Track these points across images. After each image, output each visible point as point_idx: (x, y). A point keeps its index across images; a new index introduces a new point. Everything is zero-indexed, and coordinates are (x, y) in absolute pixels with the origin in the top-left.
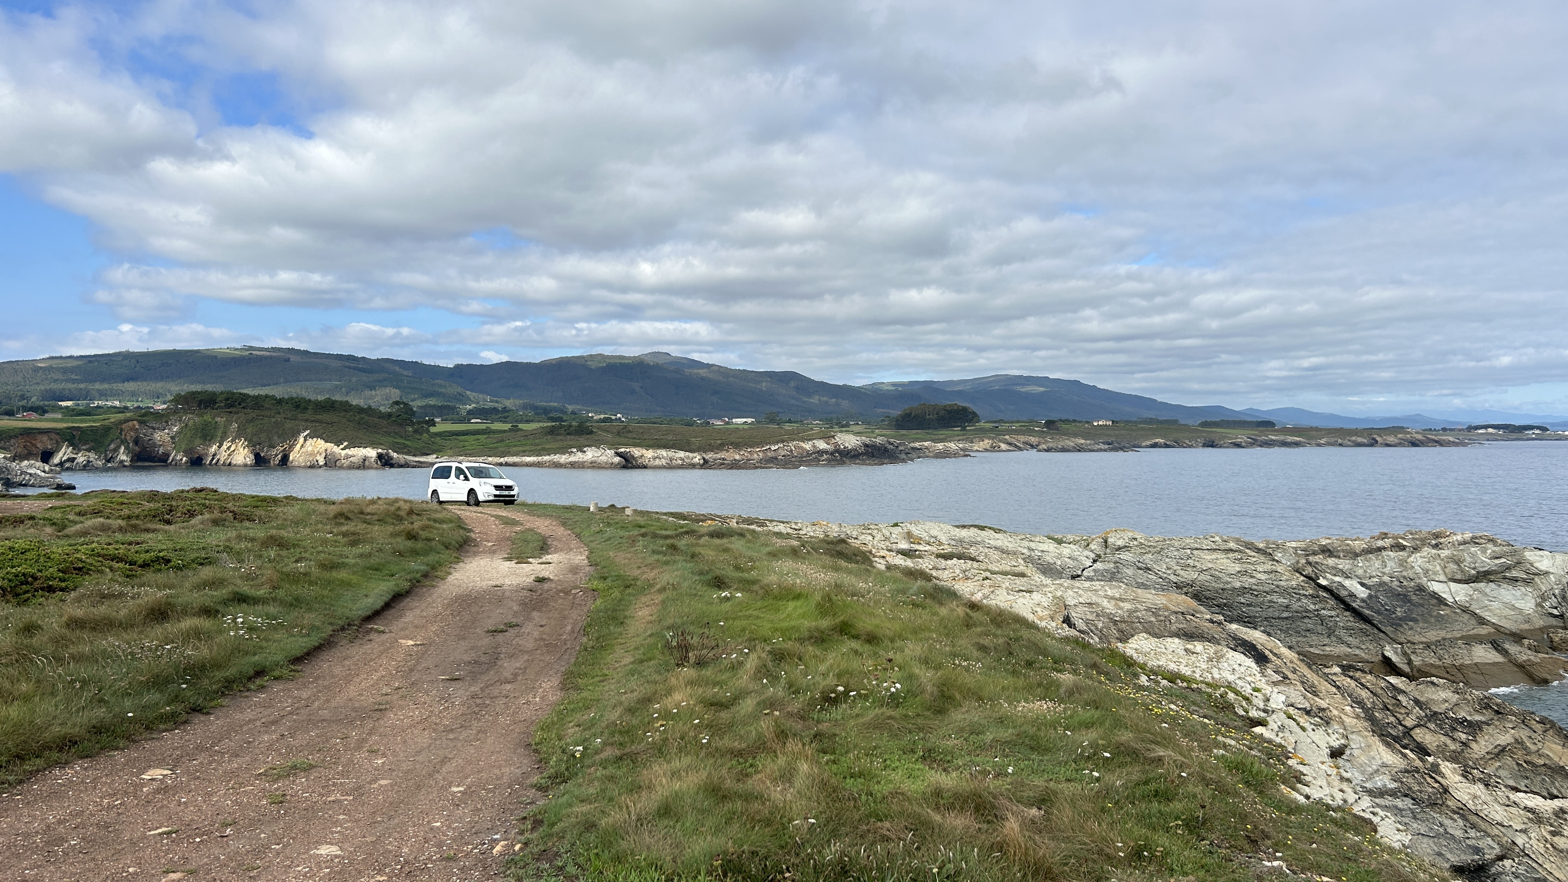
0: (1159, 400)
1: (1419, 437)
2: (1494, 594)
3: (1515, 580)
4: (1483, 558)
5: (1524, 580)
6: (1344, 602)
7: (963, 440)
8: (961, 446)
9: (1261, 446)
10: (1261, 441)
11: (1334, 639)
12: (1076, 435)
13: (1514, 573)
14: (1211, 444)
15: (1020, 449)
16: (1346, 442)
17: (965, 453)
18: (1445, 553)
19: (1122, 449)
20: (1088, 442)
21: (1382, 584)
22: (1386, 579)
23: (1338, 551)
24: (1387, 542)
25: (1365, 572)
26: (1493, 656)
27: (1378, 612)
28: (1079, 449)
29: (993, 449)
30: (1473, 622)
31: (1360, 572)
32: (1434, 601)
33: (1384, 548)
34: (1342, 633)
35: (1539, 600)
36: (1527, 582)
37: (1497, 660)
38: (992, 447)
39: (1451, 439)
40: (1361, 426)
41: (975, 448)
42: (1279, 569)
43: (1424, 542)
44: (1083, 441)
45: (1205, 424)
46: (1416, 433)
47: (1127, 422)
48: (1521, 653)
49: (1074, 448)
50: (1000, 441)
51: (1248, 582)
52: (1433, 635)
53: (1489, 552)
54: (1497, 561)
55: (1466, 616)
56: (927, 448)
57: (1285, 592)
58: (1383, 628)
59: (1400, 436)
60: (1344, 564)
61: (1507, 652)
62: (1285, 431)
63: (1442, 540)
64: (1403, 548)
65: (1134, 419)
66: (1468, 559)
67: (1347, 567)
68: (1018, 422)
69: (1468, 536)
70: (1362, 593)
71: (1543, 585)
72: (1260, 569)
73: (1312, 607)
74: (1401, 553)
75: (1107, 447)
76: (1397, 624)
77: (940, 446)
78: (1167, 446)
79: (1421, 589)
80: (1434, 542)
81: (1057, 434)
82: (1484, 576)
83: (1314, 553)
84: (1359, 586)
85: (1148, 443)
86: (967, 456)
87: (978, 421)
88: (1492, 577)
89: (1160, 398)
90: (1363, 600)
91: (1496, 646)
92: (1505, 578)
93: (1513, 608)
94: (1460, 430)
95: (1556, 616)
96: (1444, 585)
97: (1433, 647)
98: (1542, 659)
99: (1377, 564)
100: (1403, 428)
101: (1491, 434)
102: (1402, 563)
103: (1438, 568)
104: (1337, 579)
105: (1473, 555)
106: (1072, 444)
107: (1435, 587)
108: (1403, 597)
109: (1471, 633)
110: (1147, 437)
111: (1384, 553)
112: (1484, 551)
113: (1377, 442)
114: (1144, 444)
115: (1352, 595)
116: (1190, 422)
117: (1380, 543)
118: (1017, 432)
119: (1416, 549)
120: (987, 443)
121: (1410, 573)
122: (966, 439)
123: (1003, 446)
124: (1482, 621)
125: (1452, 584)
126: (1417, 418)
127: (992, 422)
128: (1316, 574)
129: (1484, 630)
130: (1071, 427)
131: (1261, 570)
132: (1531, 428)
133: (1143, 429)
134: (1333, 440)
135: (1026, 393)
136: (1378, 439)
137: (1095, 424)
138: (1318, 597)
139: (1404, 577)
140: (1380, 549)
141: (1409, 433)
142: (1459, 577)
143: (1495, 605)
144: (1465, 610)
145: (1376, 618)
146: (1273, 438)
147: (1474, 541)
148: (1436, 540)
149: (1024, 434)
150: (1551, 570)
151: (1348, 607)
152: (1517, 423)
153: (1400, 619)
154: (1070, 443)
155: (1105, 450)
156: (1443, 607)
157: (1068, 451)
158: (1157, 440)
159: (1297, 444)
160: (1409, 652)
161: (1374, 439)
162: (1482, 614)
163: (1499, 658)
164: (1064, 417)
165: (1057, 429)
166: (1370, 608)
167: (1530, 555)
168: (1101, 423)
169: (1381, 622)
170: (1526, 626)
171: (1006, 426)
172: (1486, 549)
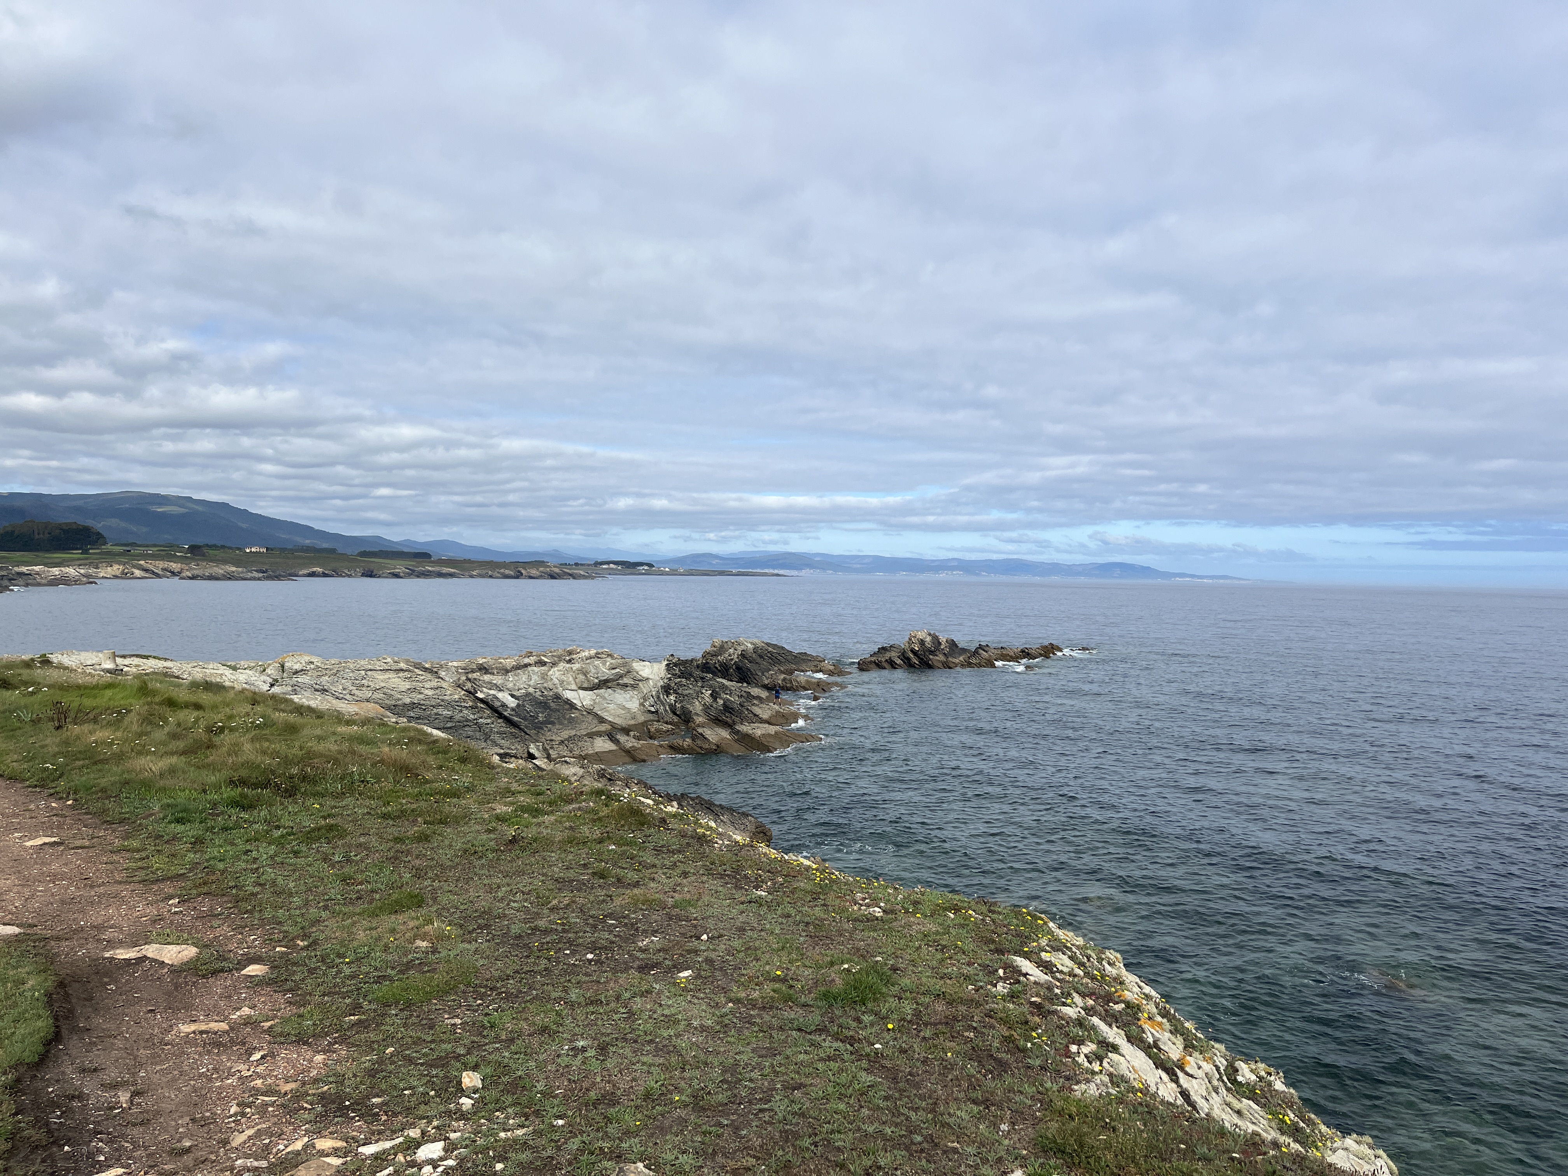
0: (316, 528)
1: (557, 570)
2: (611, 698)
3: (626, 686)
4: (604, 670)
5: (632, 686)
6: (496, 710)
7: (85, 565)
8: (82, 571)
9: (418, 577)
10: (418, 572)
11: (489, 742)
12: (225, 562)
13: (625, 680)
14: (370, 574)
15: (158, 576)
16: (496, 574)
17: (90, 580)
18: (576, 666)
19: (278, 578)
20: (240, 569)
21: (528, 694)
22: (531, 690)
23: (492, 669)
24: (532, 660)
25: (515, 685)
26: (609, 746)
27: (525, 719)
28: (230, 577)
29: (124, 576)
30: (595, 721)
31: (510, 685)
32: (567, 707)
33: (530, 665)
34: (496, 737)
35: (642, 701)
36: (634, 687)
37: (612, 748)
38: (123, 573)
39: (582, 573)
40: (508, 560)
41: (101, 575)
42: (444, 685)
43: (560, 658)
44: (234, 569)
45: (364, 554)
46: (555, 567)
47: (283, 550)
48: (629, 742)
49: (224, 575)
50: (134, 567)
51: (416, 698)
52: (565, 734)
53: (608, 664)
54: (614, 671)
55: (591, 717)
56: (38, 574)
57: (449, 705)
58: (528, 731)
59: (541, 569)
60: (498, 680)
61: (618, 741)
62: (441, 562)
63: (574, 656)
64: (544, 664)
65: (291, 547)
66: (593, 671)
67: (500, 682)
68: (155, 546)
69: (593, 652)
70: (512, 703)
71: (644, 688)
72: (427, 685)
73: (472, 716)
74: (543, 668)
75: (261, 575)
76: (539, 727)
77: (56, 571)
78: (325, 575)
79: (557, 697)
80: (568, 658)
81: (203, 560)
82: (604, 684)
83: (473, 671)
84: (510, 698)
85: (305, 572)
86: (91, 583)
87: (105, 543)
88: (610, 684)
89: (317, 526)
90: (513, 709)
91: (612, 738)
92: (618, 684)
93: (624, 708)
94: (589, 565)
95: (653, 712)
96: (575, 693)
97: (566, 742)
98: (642, 745)
99: (524, 678)
100: (543, 562)
101: (612, 569)
102: (544, 676)
103: (571, 679)
104: (492, 692)
105: (596, 667)
106: (221, 571)
107: (568, 695)
108: (543, 705)
109: (594, 730)
110: (305, 566)
111: (530, 668)
112: (604, 664)
113: (522, 574)
114: (301, 573)
115: (504, 705)
116: (349, 552)
117: (526, 661)
118: (154, 557)
119: (554, 664)
120: (116, 569)
121: (549, 685)
122: (90, 564)
123: (138, 573)
124: (602, 720)
125: (581, 692)
126: (556, 553)
127: (122, 545)
128: (474, 689)
129: (604, 727)
130: (219, 554)
131: (428, 687)
132: (642, 564)
133: (300, 557)
134: (484, 572)
135: (163, 513)
136: (523, 572)
137: (248, 551)
138: (477, 708)
139: (545, 688)
140: (526, 666)
141: (549, 566)
142: (585, 685)
143: (612, 706)
144: (590, 712)
145: (523, 724)
146: (430, 568)
147: (597, 656)
148: (569, 657)
149: (163, 560)
150: (650, 677)
151: (501, 716)
152: (632, 560)
153: (541, 723)
154: (219, 570)
155: (259, 579)
156: (574, 711)
157: (217, 579)
158: (315, 569)
159: (452, 575)
160: (548, 747)
161: (519, 572)
162: (602, 715)
163: (612, 747)
164: (211, 542)
165: (203, 555)
166: (518, 715)
167: (637, 666)
168: (253, 550)
169: (526, 727)
170: (632, 722)
171: (139, 550)
172: (606, 662)
